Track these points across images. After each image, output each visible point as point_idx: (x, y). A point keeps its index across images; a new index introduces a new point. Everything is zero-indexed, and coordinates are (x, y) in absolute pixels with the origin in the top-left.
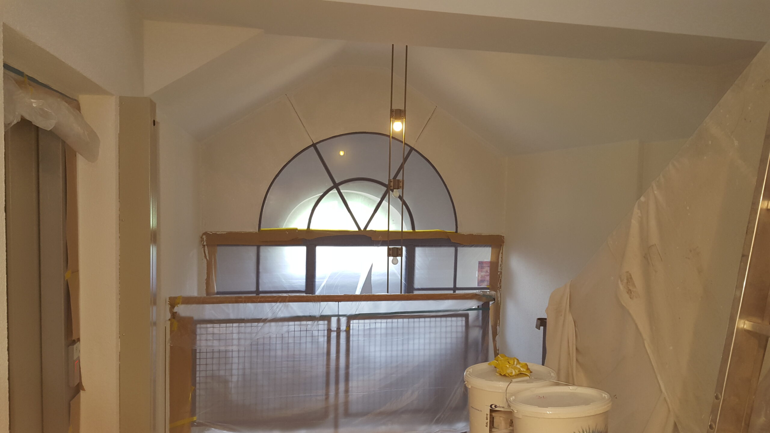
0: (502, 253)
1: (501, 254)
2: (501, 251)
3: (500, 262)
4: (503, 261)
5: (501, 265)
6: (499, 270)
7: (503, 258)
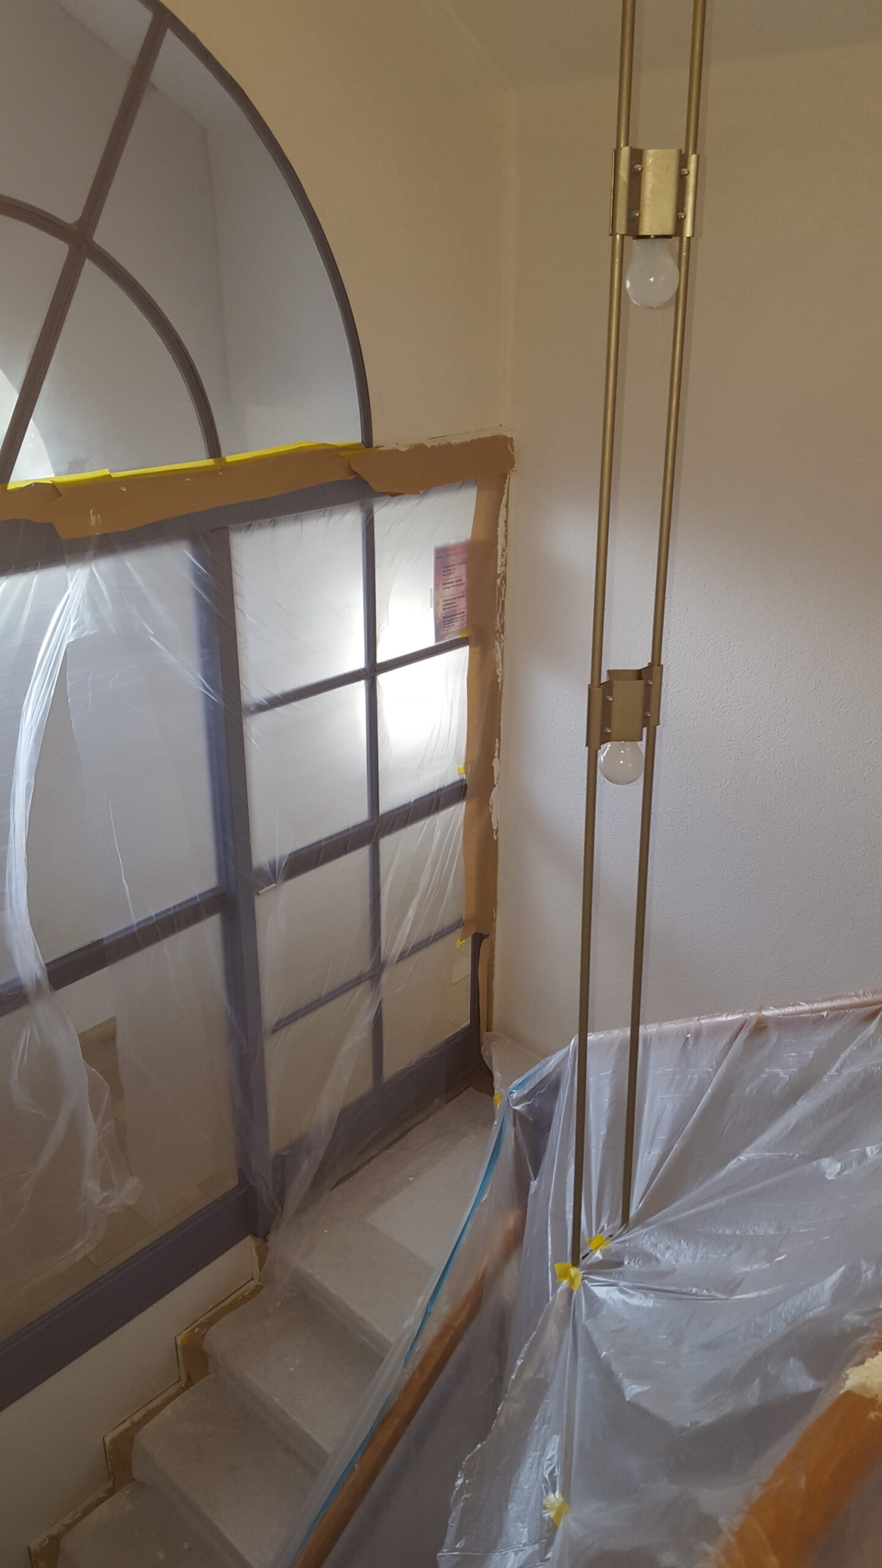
0: (507, 506)
1: (505, 509)
2: (505, 496)
3: (501, 539)
4: (508, 536)
5: (504, 550)
6: (499, 572)
7: (510, 522)
